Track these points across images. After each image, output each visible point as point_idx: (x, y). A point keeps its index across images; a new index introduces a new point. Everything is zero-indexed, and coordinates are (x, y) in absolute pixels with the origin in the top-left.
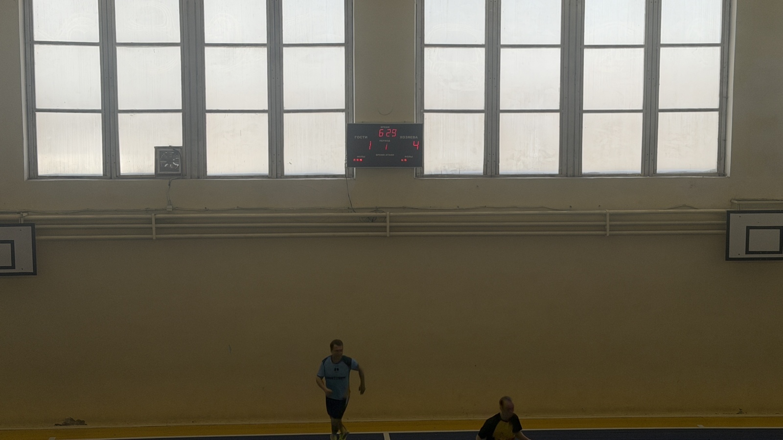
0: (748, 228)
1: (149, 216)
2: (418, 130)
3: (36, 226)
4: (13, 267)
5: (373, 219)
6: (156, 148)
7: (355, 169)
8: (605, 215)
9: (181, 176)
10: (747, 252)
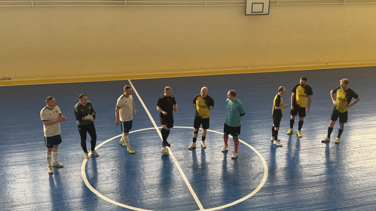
10: (252, 12)
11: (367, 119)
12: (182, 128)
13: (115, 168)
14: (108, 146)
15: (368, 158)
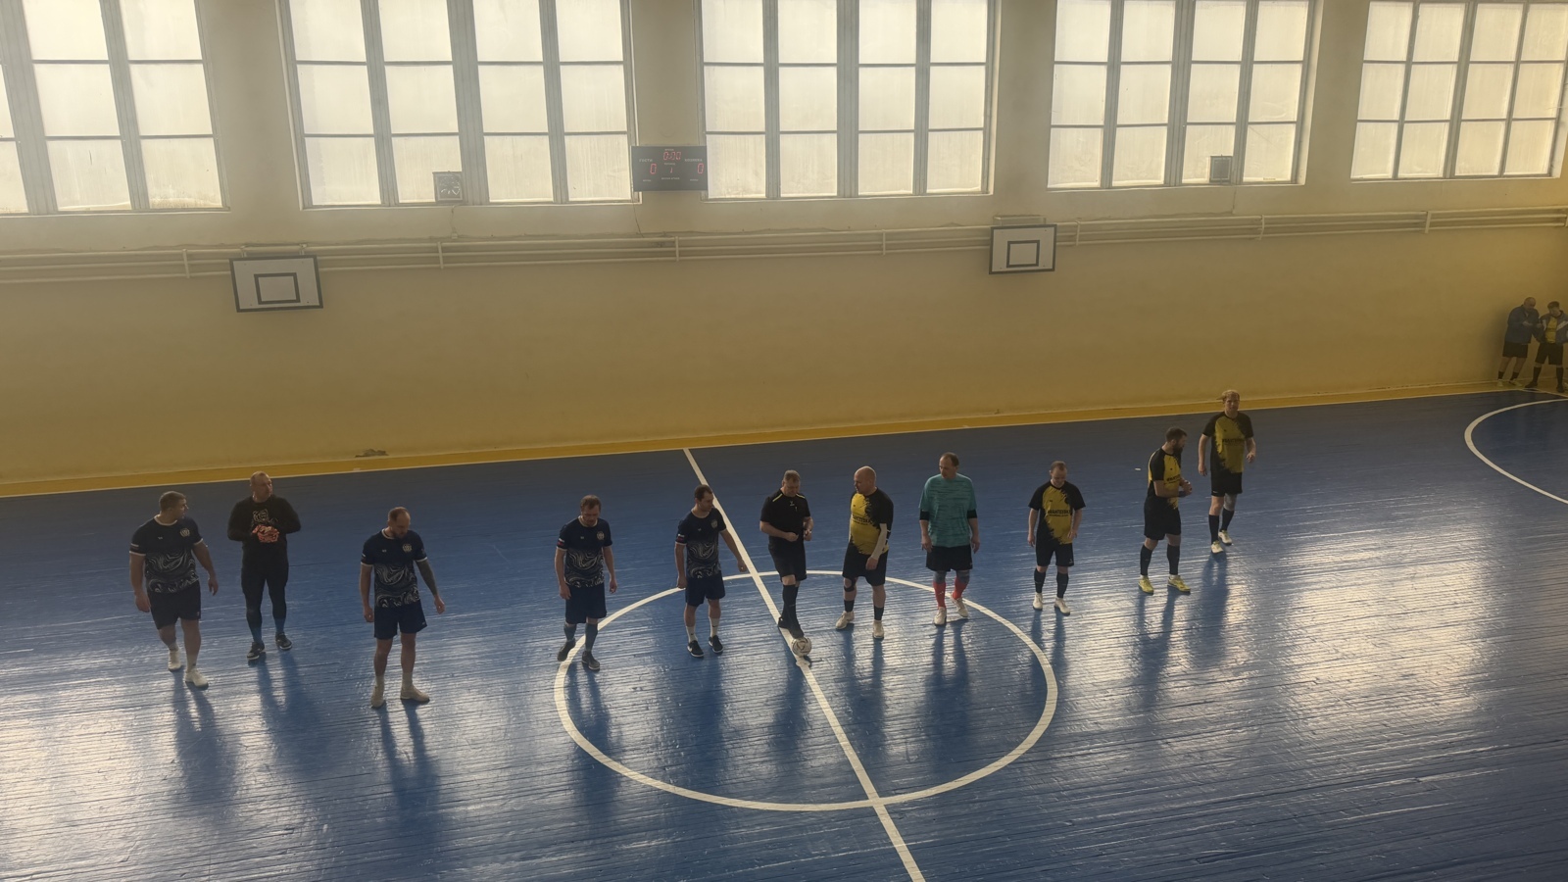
0: (1010, 243)
1: (434, 245)
2: (702, 152)
3: (318, 258)
4: (298, 300)
5: (661, 244)
6: (434, 173)
7: (640, 193)
8: (882, 234)
9: (463, 203)
10: (1008, 266)
11: (1335, 546)
12: (822, 575)
13: (643, 684)
14: (626, 625)
15: (1339, 655)
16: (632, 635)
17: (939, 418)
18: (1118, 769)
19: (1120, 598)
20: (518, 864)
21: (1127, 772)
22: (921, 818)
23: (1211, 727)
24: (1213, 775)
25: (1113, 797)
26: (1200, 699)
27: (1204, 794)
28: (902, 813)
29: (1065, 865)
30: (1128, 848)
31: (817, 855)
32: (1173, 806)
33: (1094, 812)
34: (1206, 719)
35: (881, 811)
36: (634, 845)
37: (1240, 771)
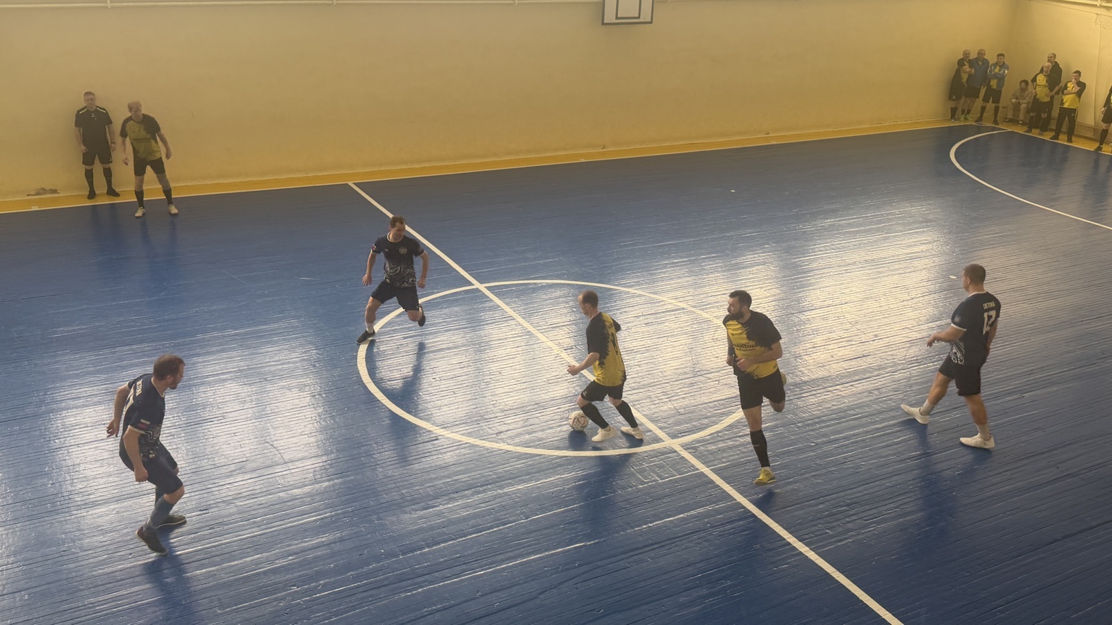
10: (617, 18)
12: (535, 284)
16: (405, 338)
17: (558, 153)
18: (829, 406)
19: (769, 288)
20: (422, 513)
21: (834, 407)
22: (709, 450)
23: (877, 373)
24: (894, 404)
25: (833, 425)
26: (860, 354)
27: (893, 417)
28: (694, 448)
29: (824, 471)
30: (861, 456)
31: (649, 482)
32: (877, 426)
33: (825, 435)
34: (870, 368)
35: (678, 448)
36: (506, 490)
37: (910, 400)
